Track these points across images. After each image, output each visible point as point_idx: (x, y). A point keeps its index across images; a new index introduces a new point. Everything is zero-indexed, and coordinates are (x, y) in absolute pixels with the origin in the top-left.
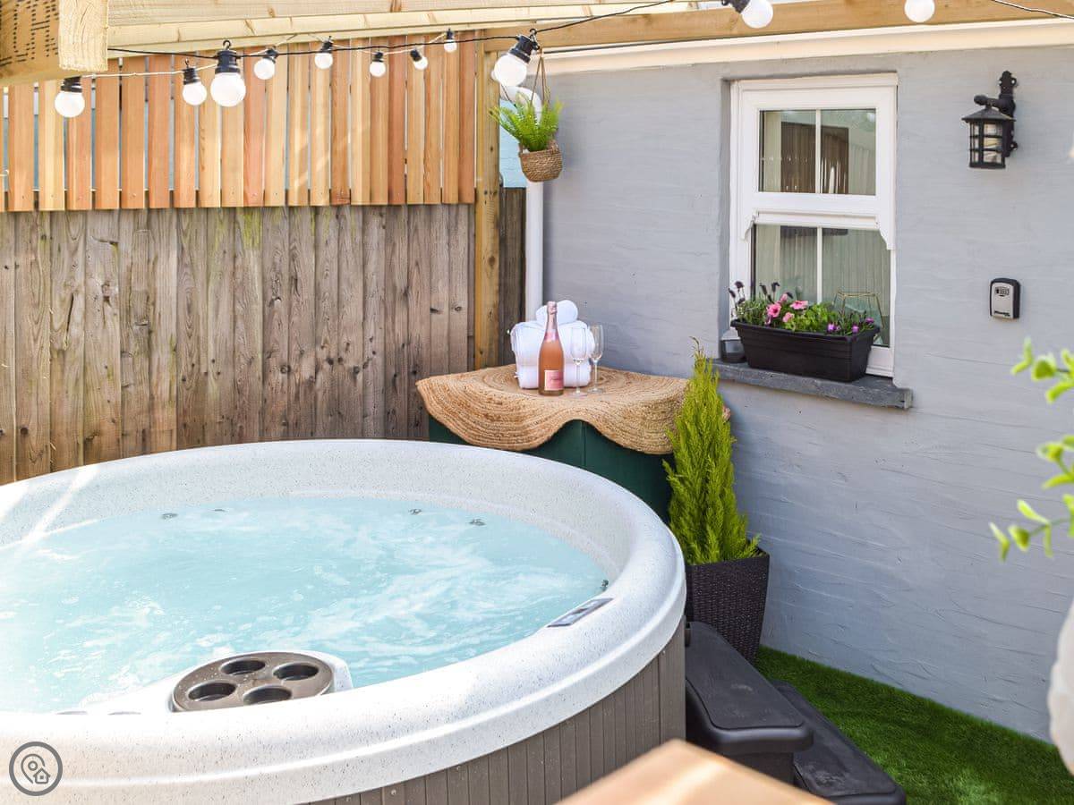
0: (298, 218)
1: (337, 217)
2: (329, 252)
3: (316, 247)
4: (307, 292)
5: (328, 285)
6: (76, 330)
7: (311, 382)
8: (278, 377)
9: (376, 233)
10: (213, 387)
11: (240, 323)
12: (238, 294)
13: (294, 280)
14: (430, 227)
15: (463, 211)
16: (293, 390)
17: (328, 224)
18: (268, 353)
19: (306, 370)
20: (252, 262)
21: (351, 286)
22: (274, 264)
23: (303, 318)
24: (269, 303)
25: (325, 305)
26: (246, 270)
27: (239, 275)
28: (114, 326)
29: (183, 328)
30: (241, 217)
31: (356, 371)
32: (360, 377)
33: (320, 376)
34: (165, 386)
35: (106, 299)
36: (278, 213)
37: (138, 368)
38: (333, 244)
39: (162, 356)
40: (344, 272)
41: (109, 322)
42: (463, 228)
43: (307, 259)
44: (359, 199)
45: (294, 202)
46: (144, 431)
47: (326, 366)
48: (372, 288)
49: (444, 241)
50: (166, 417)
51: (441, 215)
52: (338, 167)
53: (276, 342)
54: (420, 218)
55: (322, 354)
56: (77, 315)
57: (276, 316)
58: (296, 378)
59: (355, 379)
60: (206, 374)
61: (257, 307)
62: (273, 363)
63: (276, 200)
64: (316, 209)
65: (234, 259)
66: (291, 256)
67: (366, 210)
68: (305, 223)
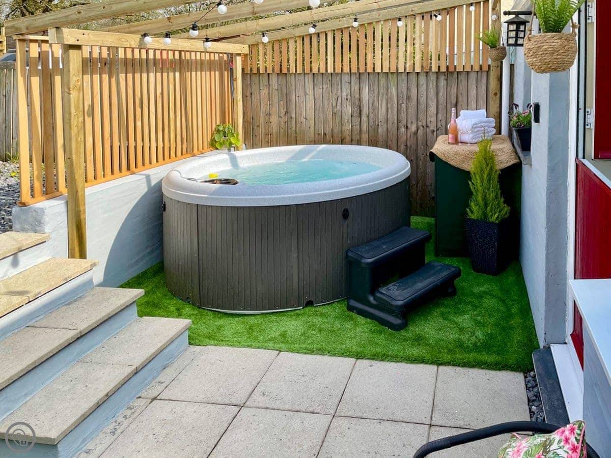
0: (411, 76)
1: (426, 76)
2: (423, 88)
3: (418, 85)
4: (414, 102)
5: (423, 100)
6: (338, 108)
7: (416, 133)
8: (403, 130)
9: (442, 82)
10: (380, 130)
11: (390, 110)
12: (389, 101)
13: (409, 98)
15: (484, 74)
16: (409, 134)
17: (422, 79)
18: (399, 121)
19: (413, 128)
20: (394, 90)
21: (432, 101)
22: (402, 91)
23: (412, 110)
24: (399, 105)
25: (421, 107)
26: (391, 93)
27: (389, 95)
28: (349, 107)
29: (371, 110)
30: (390, 76)
31: (433, 131)
32: (435, 133)
33: (419, 131)
34: (365, 127)
35: (347, 99)
36: (403, 74)
37: (356, 121)
38: (425, 86)
39: (364, 118)
40: (429, 96)
41: (348, 106)
42: (484, 81)
43: (414, 91)
44: (434, 70)
45: (408, 71)
46: (358, 140)
47: (422, 128)
48: (441, 102)
49: (474, 86)
50: (365, 137)
51: (473, 76)
52: (425, 58)
53: (402, 118)
54: (463, 77)
55: (420, 124)
56: (339, 104)
57: (402, 109)
58: (410, 131)
59: (433, 134)
60: (378, 125)
61: (395, 106)
62: (401, 124)
63: (402, 70)
64: (418, 73)
65: (387, 89)
66: (408, 89)
67: (438, 73)
68: (413, 78)
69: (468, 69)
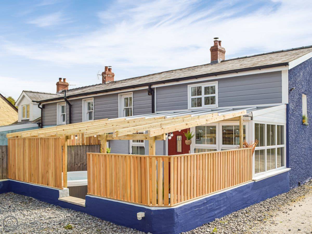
2: (82, 151)
3: (80, 150)
4: (79, 156)
5: (82, 155)
7: (80, 166)
8: (76, 166)
9: (87, 149)
13: (78, 154)
14: (94, 148)
15: (99, 145)
17: (82, 147)
18: (75, 162)
19: (79, 165)
20: (73, 152)
21: (84, 155)
23: (79, 159)
24: (75, 157)
25: (81, 157)
26: (72, 153)
30: (72, 147)
31: (85, 165)
32: (86, 166)
33: (81, 166)
40: (84, 153)
42: (99, 148)
43: (79, 152)
44: (85, 144)
45: (78, 145)
47: (82, 164)
49: (96, 149)
51: (96, 146)
52: (83, 141)
54: (93, 147)
55: (81, 163)
58: (78, 166)
61: (74, 157)
62: (75, 164)
63: (76, 145)
64: (80, 146)
65: (71, 152)
66: (78, 151)
67: (86, 146)
68: (79, 147)
69: (95, 144)
